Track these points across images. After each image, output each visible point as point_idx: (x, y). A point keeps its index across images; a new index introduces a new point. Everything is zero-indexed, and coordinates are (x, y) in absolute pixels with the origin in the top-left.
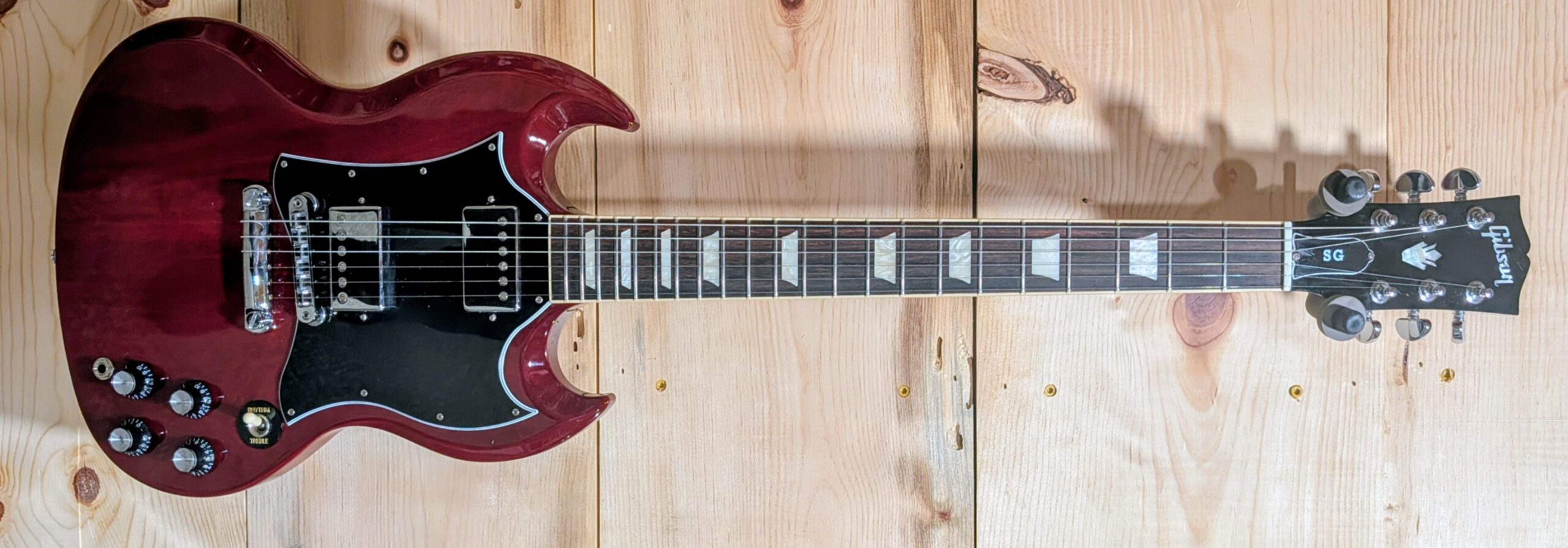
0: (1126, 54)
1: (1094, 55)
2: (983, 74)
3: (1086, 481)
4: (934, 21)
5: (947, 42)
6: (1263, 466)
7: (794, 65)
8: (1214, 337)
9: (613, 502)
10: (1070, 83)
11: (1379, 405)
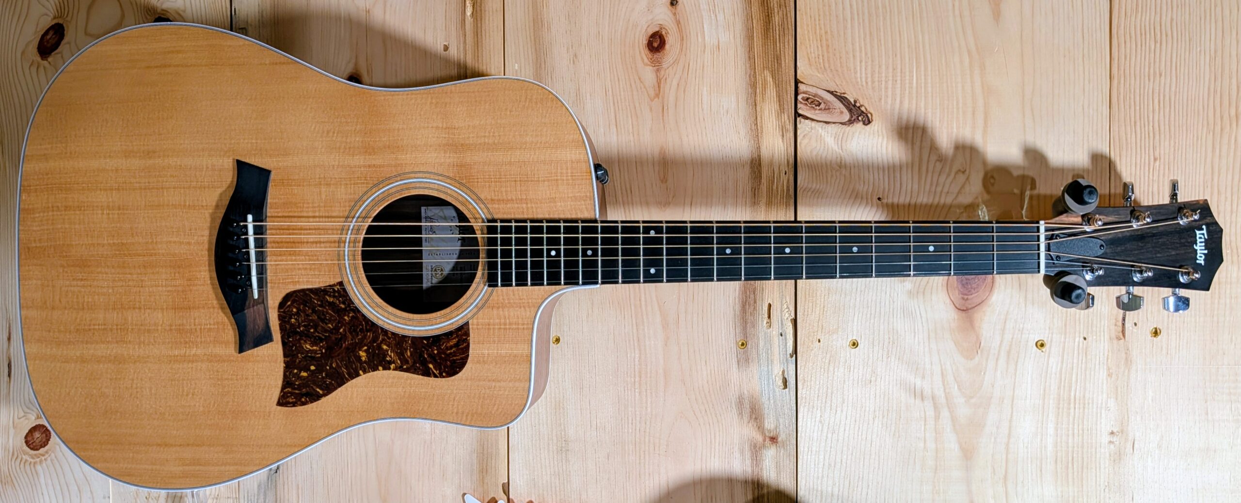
0: (911, 87)
1: (886, 88)
2: (801, 103)
3: (881, 413)
4: (765, 62)
5: (774, 77)
6: (1015, 401)
7: (657, 96)
8: (978, 303)
10: (868, 110)
11: (1104, 355)
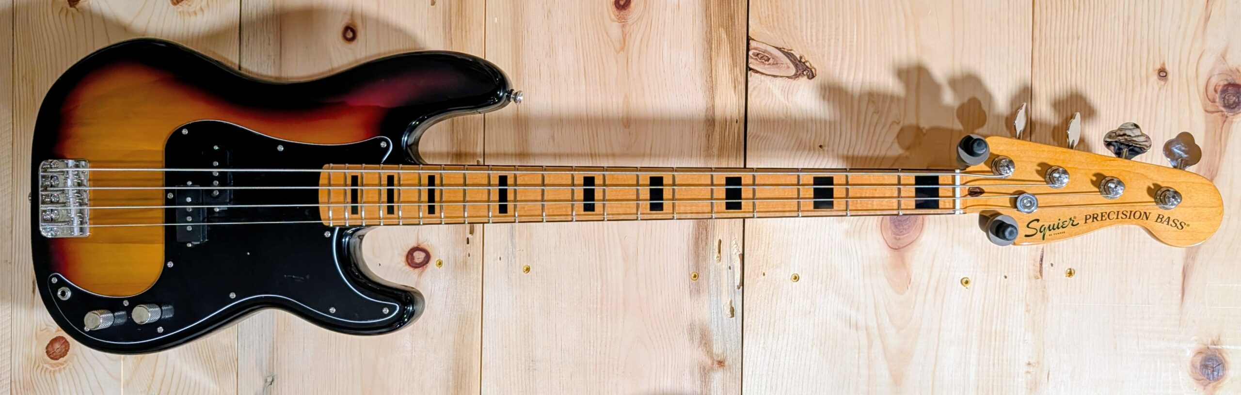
0: (851, 46)
1: (829, 45)
2: (752, 58)
3: (819, 341)
4: (720, 20)
5: (727, 34)
6: (942, 333)
7: (622, 49)
8: (909, 242)
9: (491, 349)
10: (813, 65)
11: (1023, 292)
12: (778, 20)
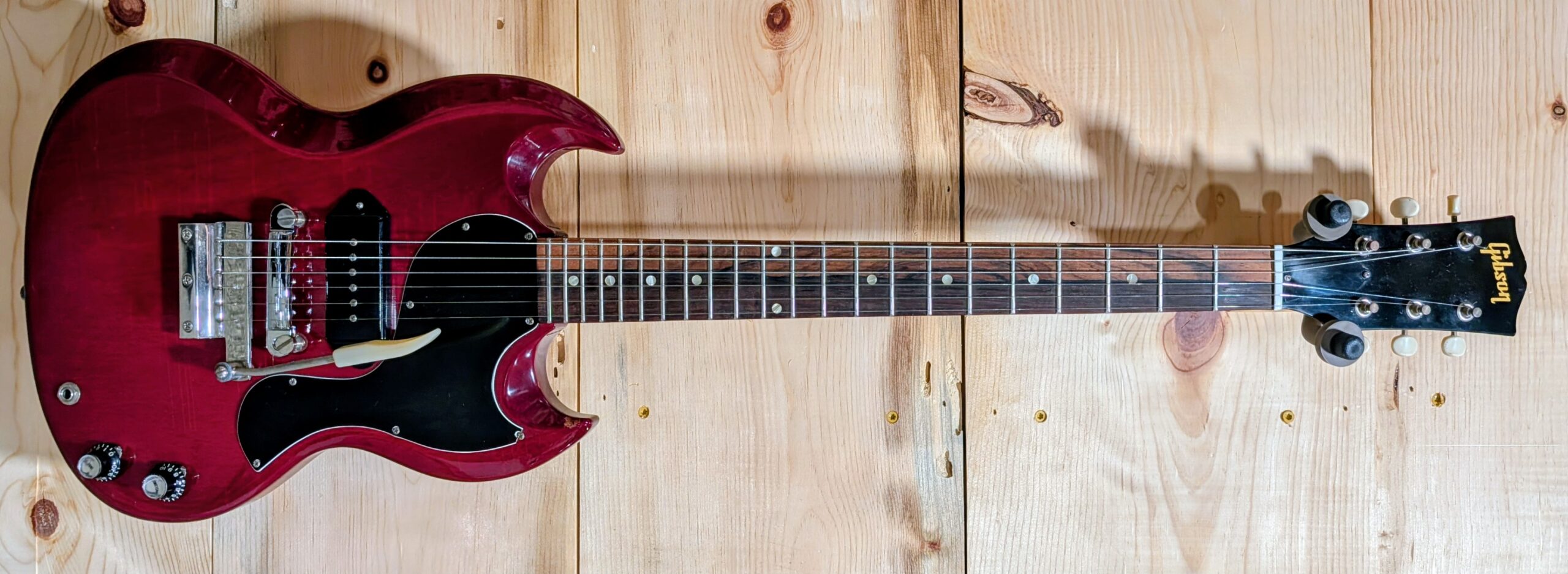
0: (1113, 77)
1: (1081, 78)
2: (969, 97)
3: (1078, 509)
4: (920, 44)
5: (933, 65)
6: (1255, 492)
7: (780, 87)
8: (1204, 362)
9: (593, 533)
10: (1057, 106)
11: (1371, 430)
12: (1005, 42)
